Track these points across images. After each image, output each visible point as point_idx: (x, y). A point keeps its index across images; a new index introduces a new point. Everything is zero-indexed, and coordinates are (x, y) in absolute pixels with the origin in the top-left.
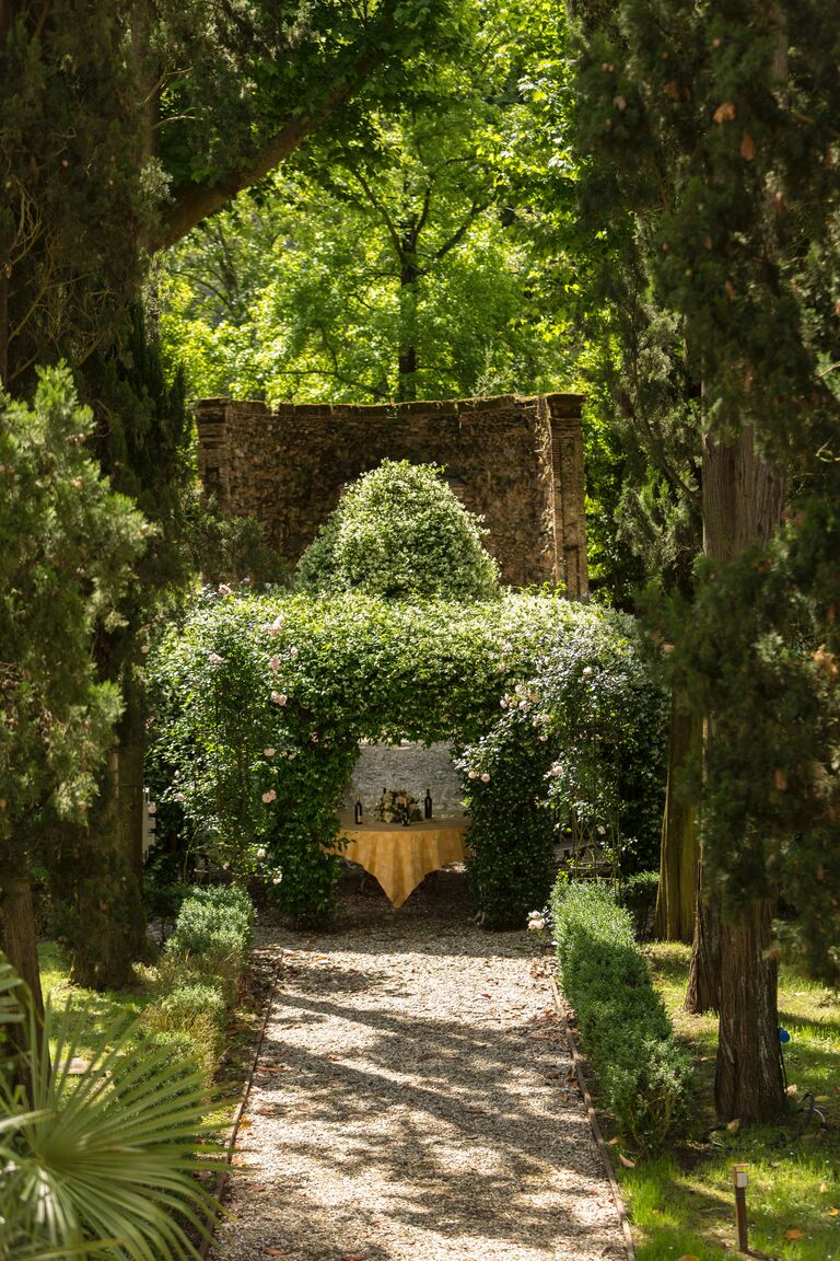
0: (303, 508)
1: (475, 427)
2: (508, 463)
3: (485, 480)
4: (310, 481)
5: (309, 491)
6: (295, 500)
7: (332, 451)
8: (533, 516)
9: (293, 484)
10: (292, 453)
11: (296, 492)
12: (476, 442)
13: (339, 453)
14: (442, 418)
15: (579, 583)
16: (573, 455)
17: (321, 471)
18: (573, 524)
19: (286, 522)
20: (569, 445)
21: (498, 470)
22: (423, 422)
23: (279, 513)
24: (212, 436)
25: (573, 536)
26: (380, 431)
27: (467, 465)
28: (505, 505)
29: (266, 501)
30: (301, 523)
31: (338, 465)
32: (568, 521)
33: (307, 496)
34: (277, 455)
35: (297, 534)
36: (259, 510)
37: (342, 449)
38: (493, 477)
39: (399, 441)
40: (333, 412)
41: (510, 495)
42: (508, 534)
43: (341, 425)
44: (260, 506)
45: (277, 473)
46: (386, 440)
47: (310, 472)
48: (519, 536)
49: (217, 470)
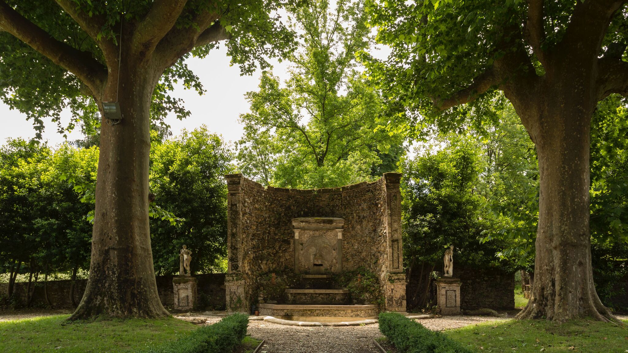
0: (276, 228)
1: (349, 197)
2: (363, 210)
3: (353, 218)
4: (280, 218)
5: (280, 222)
6: (273, 225)
7: (289, 207)
8: (375, 231)
9: (273, 219)
10: (273, 206)
11: (273, 222)
12: (349, 203)
13: (292, 207)
14: (335, 195)
15: (398, 256)
16: (396, 200)
17: (285, 214)
18: (396, 230)
19: (269, 233)
20: (394, 196)
21: (359, 213)
22: (327, 196)
23: (266, 229)
24: (235, 190)
25: (396, 236)
26: (310, 199)
27: (345, 212)
28: (362, 227)
29: (260, 223)
30: (276, 234)
31: (292, 213)
32: (394, 229)
33: (278, 224)
34: (266, 206)
35: (274, 239)
36: (257, 227)
37: (294, 206)
38: (357, 216)
39: (317, 204)
40: (290, 192)
41: (365, 223)
42: (363, 239)
43: (294, 197)
44: (258, 225)
45: (266, 214)
46: (312, 203)
47: (280, 214)
48: (368, 239)
49: (236, 205)
